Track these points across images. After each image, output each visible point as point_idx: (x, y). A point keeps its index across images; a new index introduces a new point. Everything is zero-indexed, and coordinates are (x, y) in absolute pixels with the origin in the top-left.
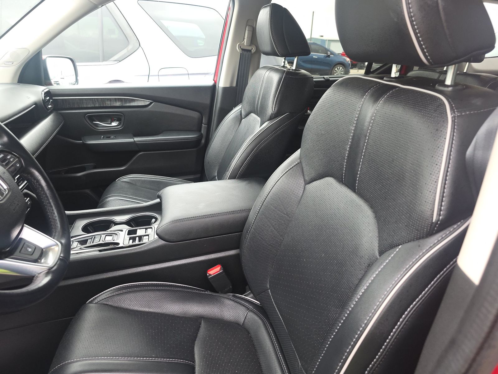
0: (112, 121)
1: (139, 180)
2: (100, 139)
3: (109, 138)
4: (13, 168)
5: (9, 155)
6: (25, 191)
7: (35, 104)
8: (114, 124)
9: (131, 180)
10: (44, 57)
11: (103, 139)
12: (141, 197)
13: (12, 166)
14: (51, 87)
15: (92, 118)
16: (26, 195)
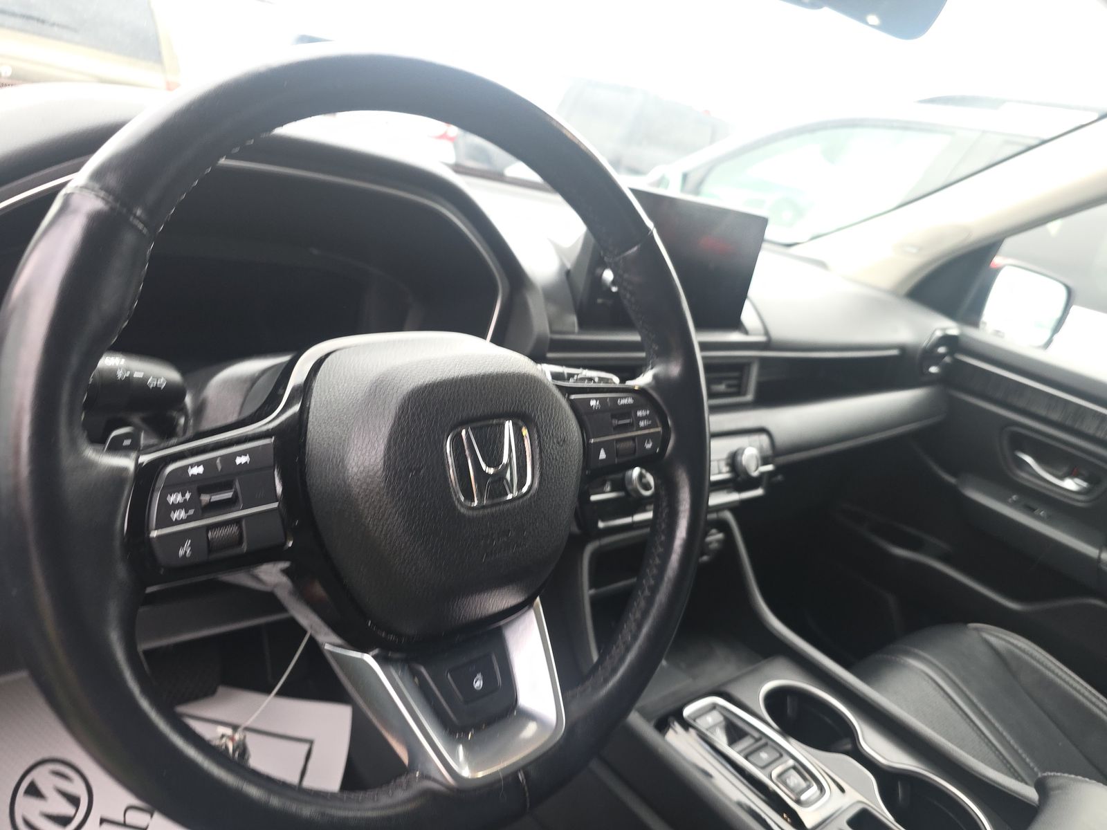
0: (1072, 474)
1: (1035, 671)
2: (1003, 500)
3: (1030, 510)
4: (630, 444)
5: (646, 409)
6: (728, 516)
7: (903, 349)
8: (1071, 484)
9: (1012, 653)
10: (997, 260)
11: (1014, 505)
12: (1001, 720)
13: (633, 438)
14: (972, 332)
15: (1023, 441)
16: (722, 526)
